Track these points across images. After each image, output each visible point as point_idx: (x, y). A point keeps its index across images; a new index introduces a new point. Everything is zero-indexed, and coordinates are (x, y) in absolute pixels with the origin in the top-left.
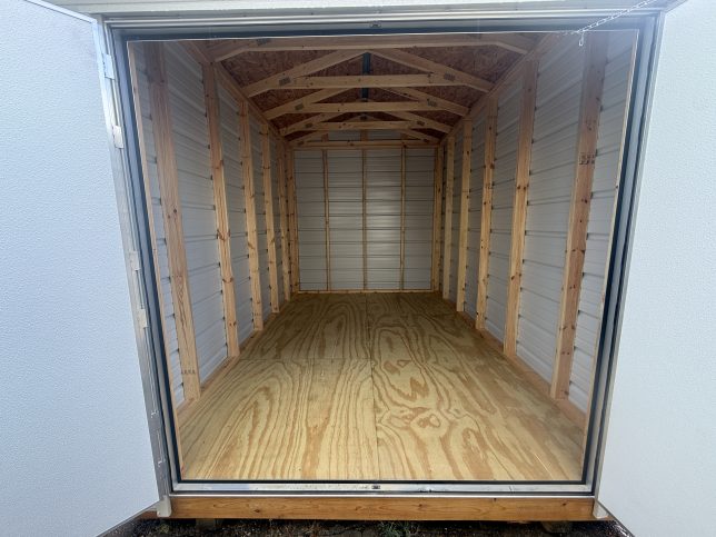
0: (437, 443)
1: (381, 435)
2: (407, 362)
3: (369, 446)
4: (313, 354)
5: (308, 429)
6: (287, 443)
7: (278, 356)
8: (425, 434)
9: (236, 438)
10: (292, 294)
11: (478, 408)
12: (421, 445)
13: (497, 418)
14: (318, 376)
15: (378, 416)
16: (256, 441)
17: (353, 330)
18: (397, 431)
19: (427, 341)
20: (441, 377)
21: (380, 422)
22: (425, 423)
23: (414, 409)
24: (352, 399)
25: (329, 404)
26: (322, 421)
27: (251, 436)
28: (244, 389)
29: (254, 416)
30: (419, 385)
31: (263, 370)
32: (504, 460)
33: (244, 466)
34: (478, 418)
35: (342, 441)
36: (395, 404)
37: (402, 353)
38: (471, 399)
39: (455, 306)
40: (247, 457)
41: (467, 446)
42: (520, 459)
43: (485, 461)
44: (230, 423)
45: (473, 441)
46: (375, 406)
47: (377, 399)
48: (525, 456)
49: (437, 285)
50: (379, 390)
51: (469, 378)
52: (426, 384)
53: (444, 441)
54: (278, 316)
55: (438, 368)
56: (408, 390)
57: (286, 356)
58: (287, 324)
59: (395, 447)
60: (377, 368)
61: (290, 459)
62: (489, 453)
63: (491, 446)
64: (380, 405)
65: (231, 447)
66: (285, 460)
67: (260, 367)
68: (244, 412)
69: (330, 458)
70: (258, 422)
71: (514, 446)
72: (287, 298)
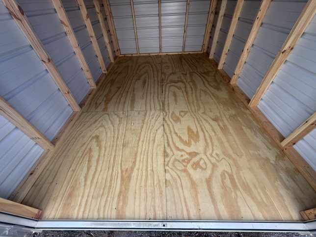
0: (205, 184)
1: (168, 176)
2: (186, 113)
3: (160, 186)
4: (127, 107)
5: (122, 171)
6: (108, 184)
7: (105, 109)
8: (196, 175)
9: (76, 181)
10: (115, 58)
11: (231, 152)
12: (194, 185)
13: (243, 161)
14: (129, 126)
15: (166, 160)
16: (89, 182)
17: (153, 86)
18: (179, 172)
19: (198, 94)
20: (207, 126)
21: (167, 165)
22: (196, 165)
23: (190, 154)
24: (151, 145)
25: (135, 149)
26: (131, 165)
27: (86, 178)
28: (83, 137)
29: (89, 161)
30: (193, 132)
31: (96, 121)
32: (248, 199)
33: (80, 205)
34: (231, 162)
35: (143, 184)
36: (178, 149)
37: (182, 105)
38: (226, 144)
39: (217, 65)
40: (83, 197)
41: (224, 187)
42: (259, 198)
43: (236, 199)
44: (73, 167)
45: (228, 182)
46: (165, 152)
47: (166, 144)
48: (262, 196)
49: (205, 48)
50: (167, 136)
51: (225, 126)
52: (197, 132)
53: (209, 181)
54: (106, 76)
55: (205, 117)
56: (186, 138)
57: (111, 108)
58: (112, 82)
59: (177, 188)
60: (167, 119)
61: (109, 199)
62: (238, 193)
63: (240, 187)
64: (168, 150)
65: (73, 188)
66: (106, 201)
67: (94, 118)
68: (83, 157)
69: (135, 198)
70: (91, 166)
71: (255, 186)
72: (112, 61)
